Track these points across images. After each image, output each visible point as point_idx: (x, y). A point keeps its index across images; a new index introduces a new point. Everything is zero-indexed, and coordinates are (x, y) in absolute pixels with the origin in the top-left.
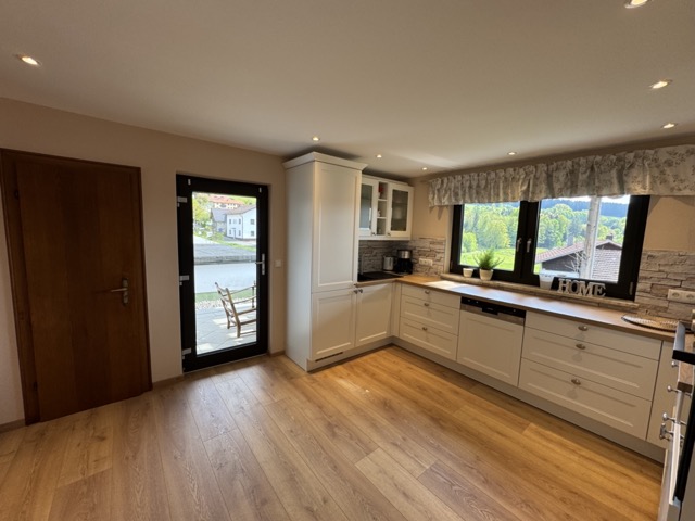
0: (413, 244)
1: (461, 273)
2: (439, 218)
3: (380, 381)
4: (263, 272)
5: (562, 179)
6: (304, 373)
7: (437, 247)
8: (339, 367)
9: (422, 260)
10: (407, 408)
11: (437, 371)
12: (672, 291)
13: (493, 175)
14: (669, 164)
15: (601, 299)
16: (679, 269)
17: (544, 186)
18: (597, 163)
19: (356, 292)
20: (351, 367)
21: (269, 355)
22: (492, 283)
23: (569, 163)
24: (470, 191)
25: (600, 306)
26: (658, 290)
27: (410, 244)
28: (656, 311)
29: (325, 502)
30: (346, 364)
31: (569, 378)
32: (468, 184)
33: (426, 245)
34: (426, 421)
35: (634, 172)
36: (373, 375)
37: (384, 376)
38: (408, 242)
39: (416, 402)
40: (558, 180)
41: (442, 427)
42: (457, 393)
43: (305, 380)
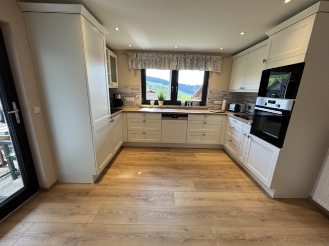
0: (120, 90)
1: (149, 104)
2: (135, 76)
3: (139, 165)
4: (18, 121)
5: (189, 62)
6: (93, 186)
7: (136, 92)
8: (110, 170)
9: (128, 99)
10: (162, 170)
11: (154, 150)
12: (215, 101)
13: (163, 56)
14: (216, 61)
15: (199, 107)
16: (216, 95)
17: (183, 64)
18: (199, 58)
19: (112, 121)
20: (117, 167)
21: (45, 190)
22: (164, 106)
23: (192, 56)
24: (152, 63)
25: (200, 109)
26: (212, 102)
27: (118, 91)
28: (212, 108)
29: (186, 230)
30: (112, 166)
31: (201, 134)
32: (151, 59)
33: (129, 91)
34: (174, 170)
35: (209, 63)
36: (133, 165)
37: (138, 162)
38: (116, 89)
39: (162, 166)
40: (188, 63)
41: (180, 169)
42: (169, 155)
43: (98, 188)
